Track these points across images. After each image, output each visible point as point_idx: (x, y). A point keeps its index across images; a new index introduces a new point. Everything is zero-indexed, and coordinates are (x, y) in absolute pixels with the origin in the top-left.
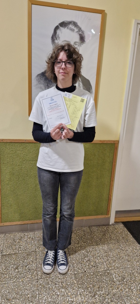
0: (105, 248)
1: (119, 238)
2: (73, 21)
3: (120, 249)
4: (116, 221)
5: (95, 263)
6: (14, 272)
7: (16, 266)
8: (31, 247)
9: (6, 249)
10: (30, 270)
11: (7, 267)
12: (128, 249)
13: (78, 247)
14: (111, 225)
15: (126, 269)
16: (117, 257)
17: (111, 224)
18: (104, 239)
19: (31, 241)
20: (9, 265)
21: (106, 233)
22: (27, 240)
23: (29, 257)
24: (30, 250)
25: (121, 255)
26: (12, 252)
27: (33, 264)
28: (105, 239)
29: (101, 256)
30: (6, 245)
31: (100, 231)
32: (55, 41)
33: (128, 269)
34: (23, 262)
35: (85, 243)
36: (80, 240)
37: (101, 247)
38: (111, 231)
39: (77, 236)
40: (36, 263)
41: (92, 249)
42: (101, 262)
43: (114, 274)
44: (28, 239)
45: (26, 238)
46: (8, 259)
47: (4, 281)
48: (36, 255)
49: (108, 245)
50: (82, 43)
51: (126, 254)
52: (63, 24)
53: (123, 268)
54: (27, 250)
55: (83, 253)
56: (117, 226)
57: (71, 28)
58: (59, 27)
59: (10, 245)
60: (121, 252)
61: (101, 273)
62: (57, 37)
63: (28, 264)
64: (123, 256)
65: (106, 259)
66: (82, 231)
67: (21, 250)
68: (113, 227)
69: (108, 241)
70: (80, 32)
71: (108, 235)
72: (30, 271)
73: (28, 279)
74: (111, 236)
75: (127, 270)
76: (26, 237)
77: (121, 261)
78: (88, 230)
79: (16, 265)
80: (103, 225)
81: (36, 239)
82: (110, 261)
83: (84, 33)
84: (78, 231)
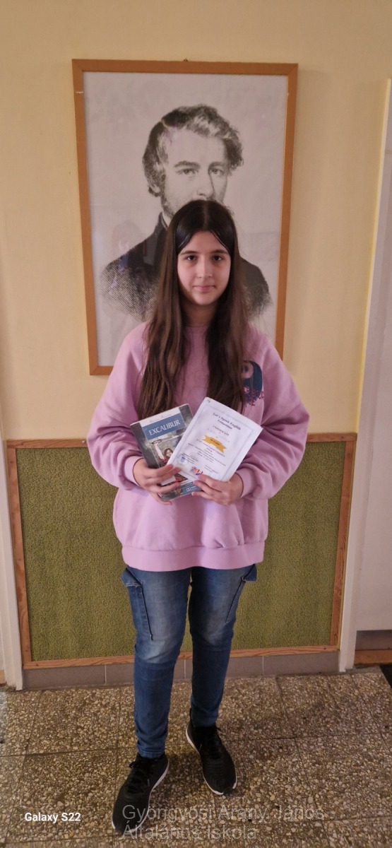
0: (318, 750)
1: (362, 718)
2: (203, 105)
3: (362, 754)
4: (357, 663)
5: (281, 796)
6: (51, 809)
7: (60, 791)
8: (108, 733)
9: (40, 737)
10: (95, 805)
11: (36, 791)
12: (385, 756)
13: (239, 739)
14: (343, 673)
15: (373, 819)
16: (351, 780)
17: (342, 669)
18: (318, 720)
19: (109, 715)
20: (43, 786)
21: (326, 698)
22: (99, 711)
23: (98, 765)
24: (103, 742)
25: (362, 774)
26: (53, 749)
27: (107, 788)
28: (320, 720)
29: (303, 773)
30: (42, 724)
31: (308, 693)
32: (154, 166)
33: (378, 822)
34: (81, 779)
35: (260, 730)
36: (246, 718)
37: (305, 745)
38: (341, 692)
39: (239, 707)
40: (115, 784)
41: (278, 750)
42: (299, 794)
43: (335, 835)
44: (102, 709)
45: (97, 705)
46: (40, 769)
47: (23, 834)
48: (118, 760)
49: (325, 737)
50: (233, 164)
51: (377, 770)
52: (177, 118)
53: (364, 815)
54: (95, 744)
55: (250, 761)
56: (360, 678)
57: (198, 125)
58: (165, 125)
59: (52, 726)
60: (363, 765)
61: (295, 827)
62: (158, 154)
63: (93, 786)
64: (367, 778)
65: (315, 784)
66: (254, 690)
67: (78, 744)
68: (348, 681)
69: (328, 726)
70: (225, 134)
71: (329, 706)
72: (94, 810)
73: (88, 831)
74: (338, 711)
75: (374, 825)
76: (97, 702)
77: (359, 794)
78: (275, 689)
79: (61, 787)
80: (321, 673)
81: (123, 709)
82: (328, 791)
83: (238, 135)
84: (243, 688)
